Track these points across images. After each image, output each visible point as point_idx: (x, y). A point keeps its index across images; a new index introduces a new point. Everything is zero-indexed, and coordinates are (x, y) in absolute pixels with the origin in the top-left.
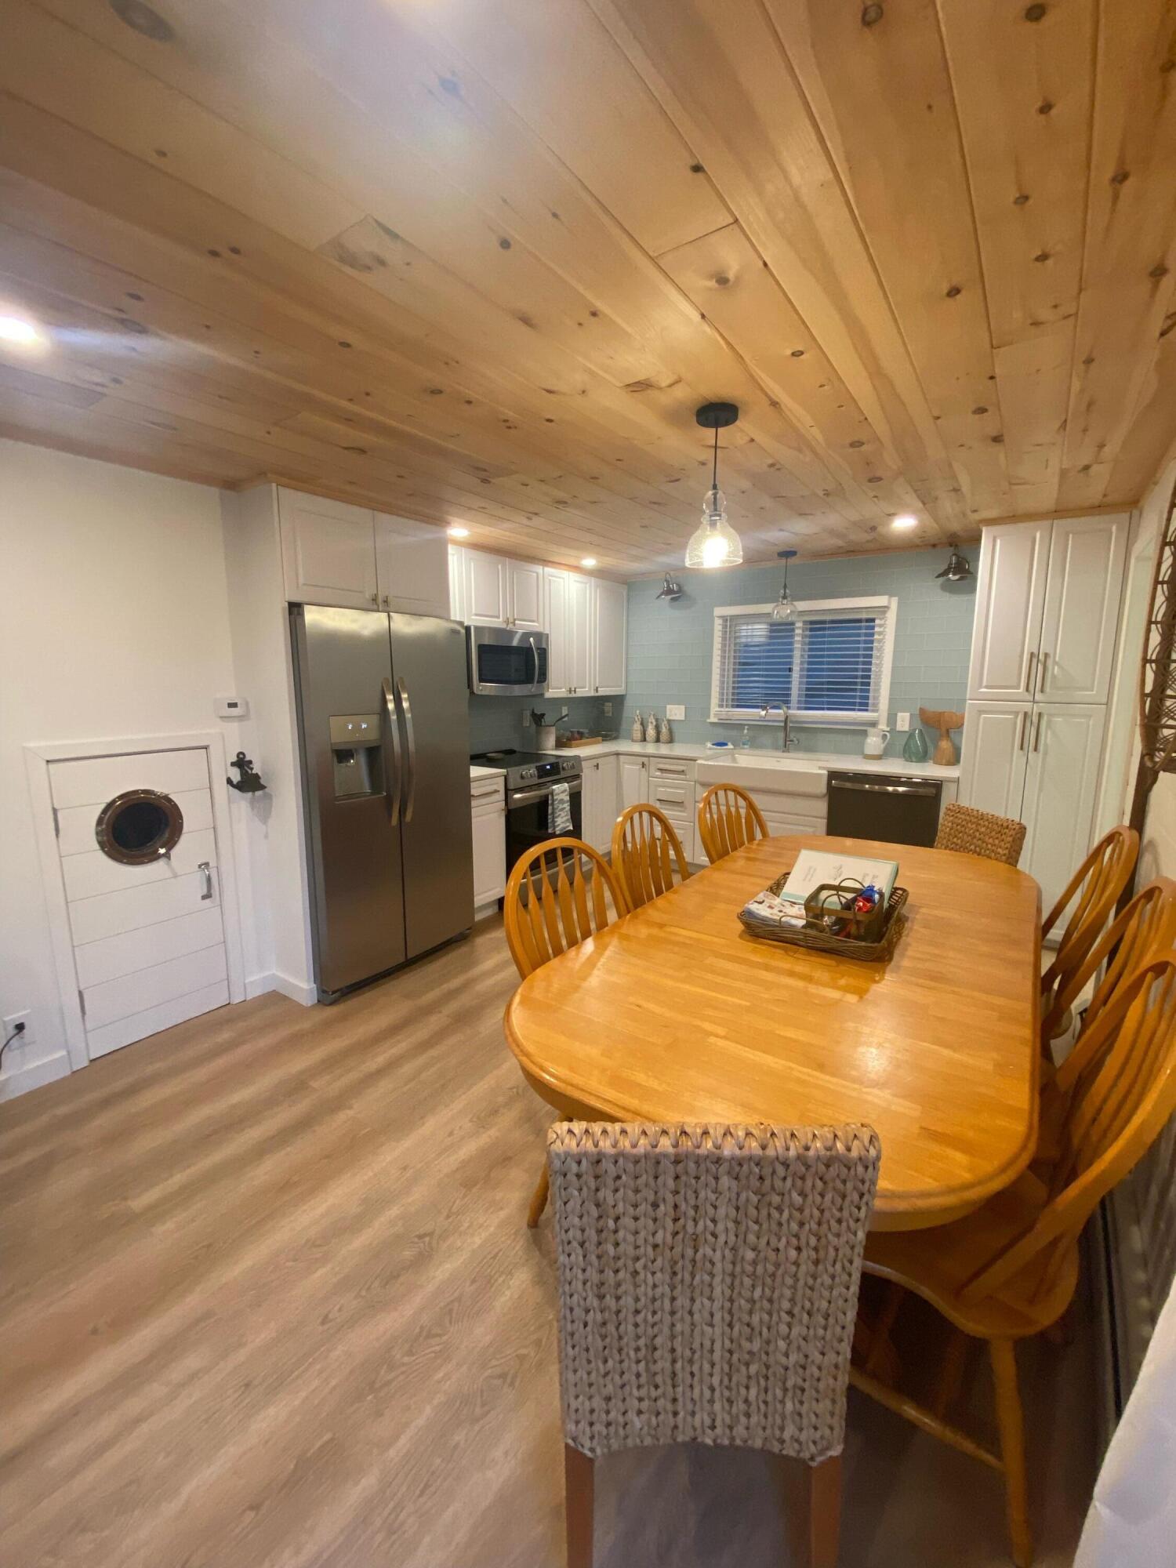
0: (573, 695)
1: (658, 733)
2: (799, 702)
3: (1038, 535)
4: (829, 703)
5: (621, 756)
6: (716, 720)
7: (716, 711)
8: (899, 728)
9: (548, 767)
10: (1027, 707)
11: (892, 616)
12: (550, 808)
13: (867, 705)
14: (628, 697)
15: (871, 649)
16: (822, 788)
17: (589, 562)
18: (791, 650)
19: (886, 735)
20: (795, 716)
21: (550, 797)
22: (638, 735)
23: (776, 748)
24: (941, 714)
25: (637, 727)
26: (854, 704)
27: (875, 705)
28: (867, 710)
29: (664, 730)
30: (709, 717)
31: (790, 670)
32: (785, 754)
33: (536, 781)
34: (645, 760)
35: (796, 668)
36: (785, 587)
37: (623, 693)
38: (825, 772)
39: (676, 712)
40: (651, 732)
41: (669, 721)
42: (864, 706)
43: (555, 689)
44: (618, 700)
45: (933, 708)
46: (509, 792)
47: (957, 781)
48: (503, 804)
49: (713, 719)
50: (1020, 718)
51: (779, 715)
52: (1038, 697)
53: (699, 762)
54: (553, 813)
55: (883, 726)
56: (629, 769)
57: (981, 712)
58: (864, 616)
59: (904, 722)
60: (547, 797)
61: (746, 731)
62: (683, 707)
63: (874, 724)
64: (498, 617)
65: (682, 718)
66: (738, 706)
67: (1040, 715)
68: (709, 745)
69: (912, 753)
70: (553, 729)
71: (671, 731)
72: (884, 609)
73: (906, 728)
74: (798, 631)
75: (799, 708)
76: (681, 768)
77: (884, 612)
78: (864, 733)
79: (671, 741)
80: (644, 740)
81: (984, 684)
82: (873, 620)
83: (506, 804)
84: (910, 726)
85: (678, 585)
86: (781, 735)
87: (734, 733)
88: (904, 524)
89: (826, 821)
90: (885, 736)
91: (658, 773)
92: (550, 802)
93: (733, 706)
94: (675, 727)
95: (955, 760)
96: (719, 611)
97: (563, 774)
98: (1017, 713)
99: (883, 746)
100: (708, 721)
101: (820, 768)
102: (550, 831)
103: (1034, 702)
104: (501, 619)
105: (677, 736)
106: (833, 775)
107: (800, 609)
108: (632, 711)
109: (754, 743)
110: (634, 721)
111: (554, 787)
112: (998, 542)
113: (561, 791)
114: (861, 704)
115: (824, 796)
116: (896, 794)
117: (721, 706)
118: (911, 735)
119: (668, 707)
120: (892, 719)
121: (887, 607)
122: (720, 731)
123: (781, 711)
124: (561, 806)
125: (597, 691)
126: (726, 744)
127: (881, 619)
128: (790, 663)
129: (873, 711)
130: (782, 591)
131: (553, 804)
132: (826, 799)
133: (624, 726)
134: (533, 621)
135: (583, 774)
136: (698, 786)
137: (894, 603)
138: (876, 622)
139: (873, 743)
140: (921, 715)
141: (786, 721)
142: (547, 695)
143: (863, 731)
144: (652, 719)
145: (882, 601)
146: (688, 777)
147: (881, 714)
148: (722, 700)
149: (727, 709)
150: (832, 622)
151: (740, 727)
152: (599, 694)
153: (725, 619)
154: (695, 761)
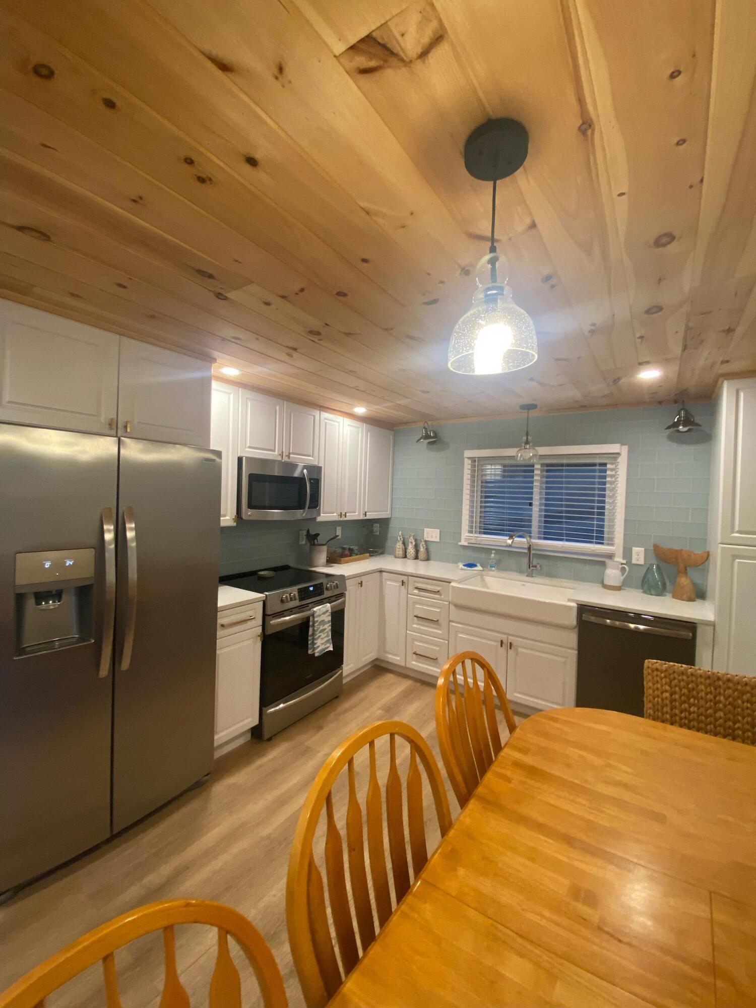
0: (343, 519)
1: (417, 551)
2: (539, 533)
4: (567, 535)
5: (384, 573)
6: (466, 544)
7: (466, 537)
8: (634, 561)
9: (311, 589)
11: (623, 461)
12: (311, 629)
13: (602, 538)
14: (392, 519)
15: (604, 490)
16: (572, 620)
17: (360, 410)
18: (532, 488)
19: (624, 568)
20: (537, 545)
21: (311, 619)
22: (400, 552)
23: (521, 572)
24: (679, 552)
25: (399, 545)
26: (592, 537)
27: (611, 539)
28: (602, 544)
29: (422, 549)
30: (460, 541)
31: (531, 504)
32: (529, 578)
33: (296, 603)
34: (405, 578)
35: (536, 502)
36: (527, 434)
37: (390, 517)
38: (574, 605)
39: (432, 535)
40: (411, 550)
41: (426, 541)
42: (600, 538)
43: (327, 513)
44: (384, 523)
45: (667, 545)
46: (267, 618)
47: (713, 625)
48: (260, 630)
49: (463, 543)
51: (522, 543)
53: (453, 584)
54: (313, 634)
55: (619, 559)
56: (391, 586)
57: (735, 557)
58: (598, 461)
59: (639, 555)
60: (308, 618)
61: (493, 555)
62: (438, 531)
63: (610, 556)
64: (274, 451)
65: (438, 540)
66: (483, 533)
68: (461, 565)
69: (649, 587)
70: (325, 548)
71: (427, 550)
72: (615, 456)
73: (642, 562)
74: (536, 472)
75: (540, 538)
76: (438, 589)
77: (616, 459)
78: (603, 564)
79: (428, 559)
80: (405, 557)
81: (737, 529)
82: (605, 465)
83: (264, 630)
84: (645, 559)
85: (435, 433)
86: (525, 560)
87: (483, 556)
88: (650, 375)
89: (576, 652)
90: (623, 570)
91: (416, 591)
92: (311, 624)
93: (480, 533)
94: (432, 548)
96: (468, 453)
97: (327, 594)
99: (622, 578)
100: (460, 544)
101: (569, 600)
102: (313, 652)
104: (276, 453)
105: (432, 555)
106: (583, 609)
107: (540, 453)
108: (396, 531)
109: (500, 567)
110: (397, 541)
111: (315, 609)
113: (322, 612)
114: (598, 538)
115: (575, 628)
117: (471, 532)
118: (649, 570)
119: (426, 530)
120: (627, 553)
121: (618, 454)
122: (469, 553)
123: (524, 540)
124: (322, 628)
125: (366, 516)
126: (475, 566)
127: (612, 464)
128: (531, 499)
129: (608, 544)
130: (525, 438)
131: (313, 626)
132: (576, 630)
133: (389, 543)
134: (309, 456)
135: (347, 593)
136: (452, 607)
137: (624, 450)
138: (609, 466)
139: (613, 574)
140: (655, 550)
141: (529, 549)
142: (319, 519)
143: (601, 562)
144: (412, 540)
145: (614, 448)
146: (442, 597)
147: (617, 548)
148: (471, 527)
149: (476, 535)
150: (568, 465)
151: (488, 551)
152: (367, 517)
153: (473, 460)
154: (449, 583)
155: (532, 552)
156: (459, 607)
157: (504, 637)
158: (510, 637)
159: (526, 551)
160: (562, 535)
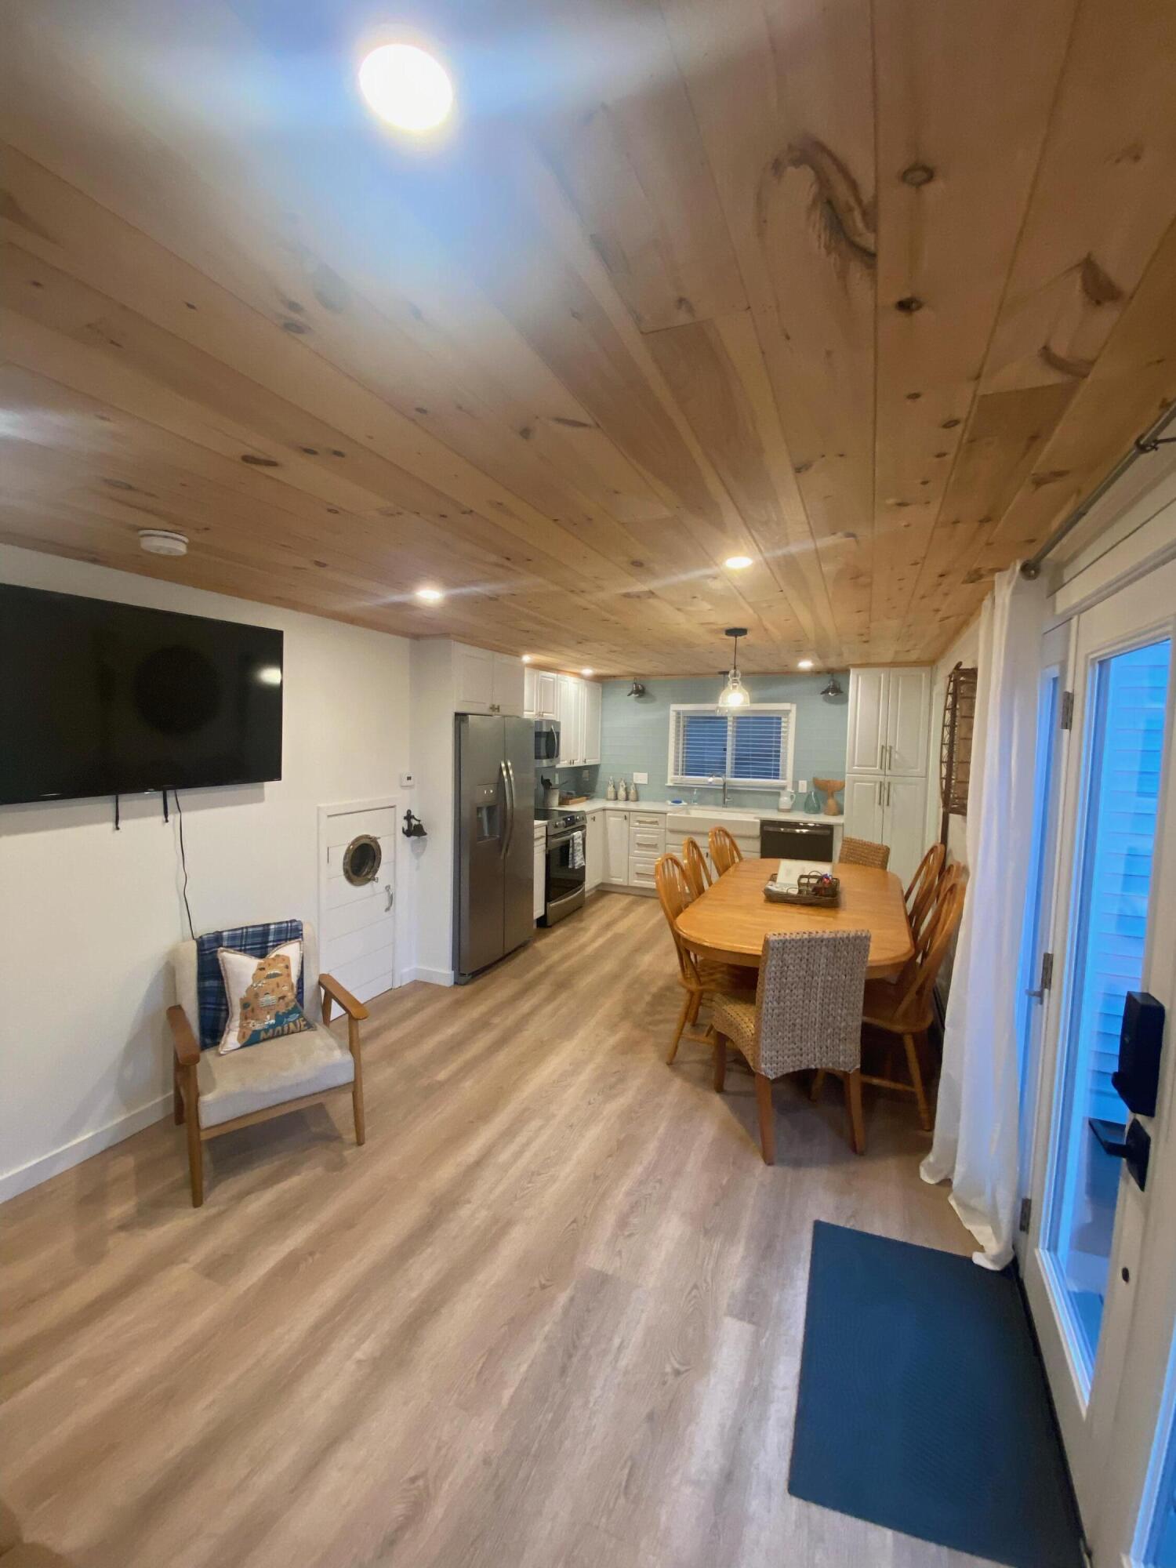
0: (572, 766)
1: (627, 794)
2: (732, 772)
3: (882, 675)
4: (754, 773)
5: (607, 812)
6: (671, 784)
7: (672, 779)
8: (800, 791)
9: (568, 819)
10: (881, 778)
11: (793, 716)
12: (571, 849)
13: (778, 775)
14: (601, 765)
15: (780, 738)
16: (757, 832)
17: (588, 671)
18: (726, 736)
20: (729, 782)
21: (571, 841)
22: (611, 795)
23: (717, 805)
24: (828, 782)
25: (611, 789)
26: (770, 774)
27: (785, 775)
28: (778, 779)
29: (632, 791)
30: (667, 783)
31: (725, 750)
32: (724, 809)
33: (562, 829)
34: (627, 814)
35: (729, 748)
37: (599, 763)
38: (758, 821)
39: (641, 778)
40: (622, 793)
41: (636, 784)
42: (776, 775)
43: (563, 763)
44: (594, 769)
45: (823, 777)
46: (549, 838)
47: (843, 825)
48: (544, 846)
49: (670, 784)
50: (878, 786)
51: (719, 781)
52: (888, 772)
53: (668, 815)
54: (573, 854)
55: (790, 790)
56: (614, 821)
57: (855, 781)
58: (775, 715)
59: (803, 787)
60: (569, 841)
61: (695, 793)
62: (646, 774)
63: (783, 788)
64: (533, 711)
65: (646, 782)
66: (689, 775)
67: (889, 783)
68: (669, 802)
69: (809, 808)
70: (556, 791)
71: (637, 792)
72: (787, 712)
73: (805, 791)
74: (729, 723)
75: (732, 777)
76: (655, 819)
77: (788, 714)
78: (779, 794)
79: (637, 800)
80: (616, 798)
81: (856, 763)
82: (780, 718)
83: (547, 846)
84: (808, 788)
85: (642, 686)
86: (721, 796)
87: (686, 794)
88: (805, 665)
90: (792, 797)
91: (637, 824)
92: (571, 845)
93: (683, 774)
94: (642, 792)
95: (840, 812)
96: (675, 707)
97: (578, 824)
98: (875, 782)
99: (791, 803)
100: (667, 785)
101: (755, 818)
102: (570, 867)
103: (885, 775)
105: (641, 798)
106: (764, 823)
108: (604, 775)
109: (701, 801)
110: (607, 785)
111: (575, 834)
112: (860, 678)
113: (577, 834)
114: (775, 774)
115: (757, 838)
116: (801, 834)
117: (676, 774)
118: (809, 796)
119: (634, 774)
120: (795, 784)
121: (790, 711)
122: (675, 792)
123: (720, 779)
124: (578, 848)
125: (585, 762)
126: (680, 802)
127: (785, 718)
128: (725, 745)
129: (782, 779)
131: (573, 846)
132: (760, 838)
133: (599, 787)
134: (553, 713)
135: (587, 825)
136: (668, 833)
137: (791, 707)
138: (783, 719)
139: (785, 801)
140: (814, 782)
141: (724, 785)
142: (558, 766)
143: (776, 793)
144: (622, 783)
145: (786, 706)
146: (662, 825)
147: (788, 781)
148: (676, 770)
150: (754, 718)
151: (691, 789)
152: (587, 764)
153: (678, 713)
154: (666, 814)
155: (726, 788)
156: (673, 831)
159: (722, 788)
160: (748, 773)
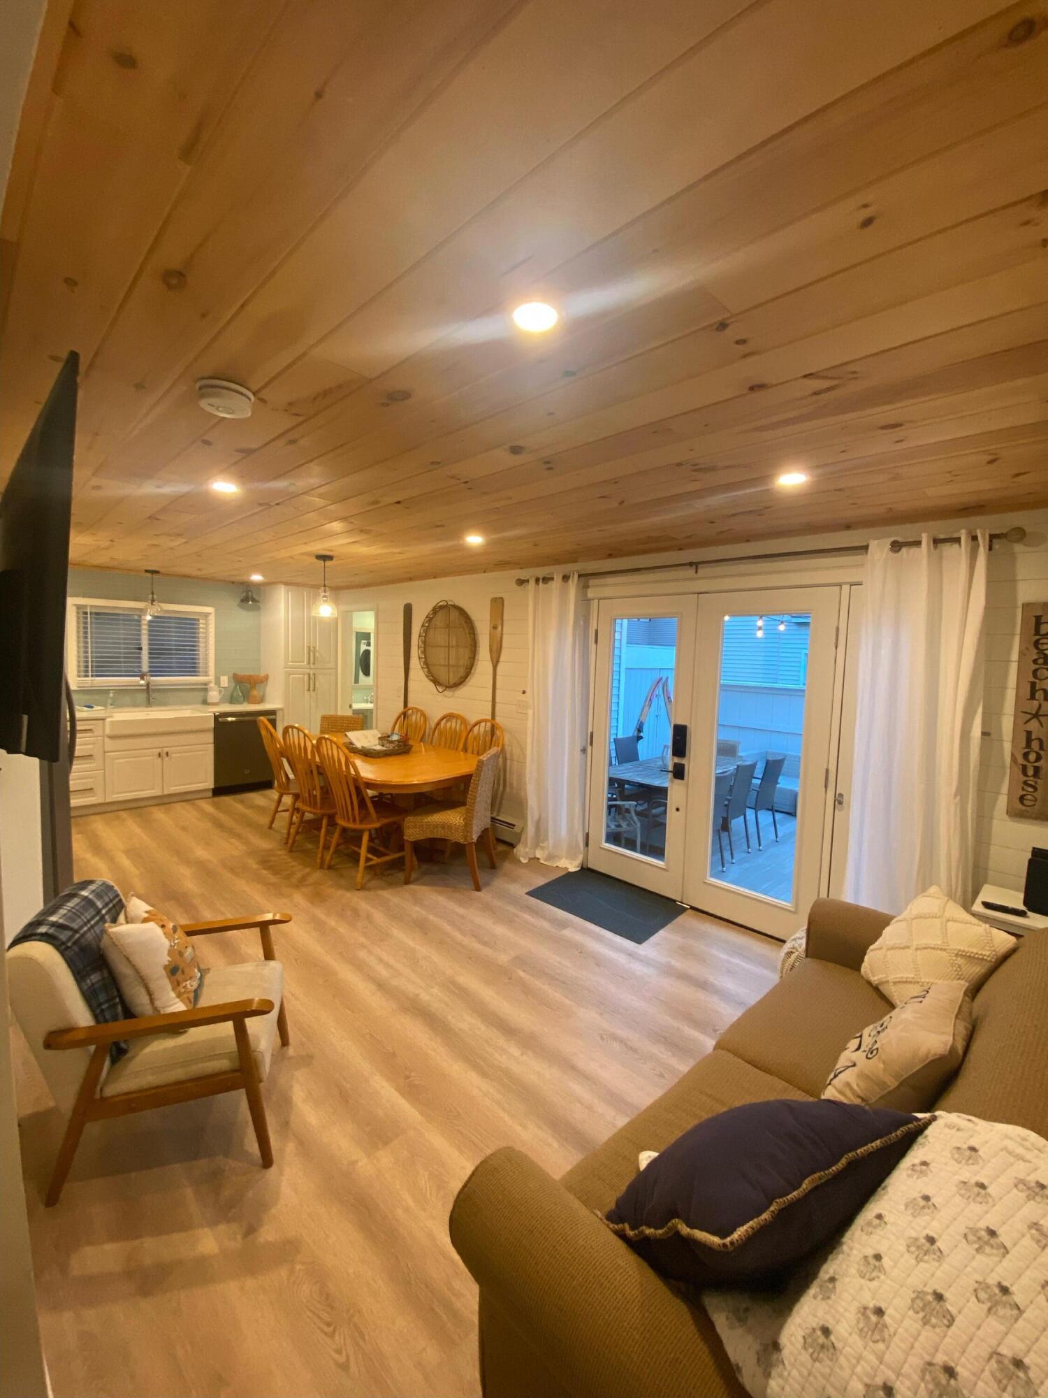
2: (150, 671)
7: (73, 681)
8: (223, 686)
10: (308, 671)
11: (212, 619)
13: (202, 672)
18: (140, 635)
20: (153, 681)
24: (251, 676)
26: (193, 672)
27: (207, 672)
28: (201, 675)
31: (141, 649)
32: (150, 709)
35: (144, 648)
36: (153, 594)
38: (210, 715)
45: (241, 673)
47: (281, 709)
49: (75, 687)
50: (306, 677)
52: (312, 666)
53: (107, 720)
55: (214, 685)
57: (290, 674)
58: (193, 617)
59: (225, 681)
61: (111, 695)
63: (208, 684)
66: (97, 676)
67: (314, 674)
68: (84, 708)
69: (232, 700)
72: (206, 615)
73: (226, 685)
74: (144, 622)
77: (207, 617)
78: (206, 690)
81: (290, 660)
82: (200, 620)
84: (228, 683)
89: (213, 745)
90: (218, 691)
93: (92, 676)
95: (264, 700)
96: (72, 600)
98: (304, 674)
99: (219, 696)
101: (205, 712)
103: (311, 669)
106: (216, 715)
109: (116, 704)
112: (290, 593)
114: (197, 672)
115: (212, 727)
117: (79, 676)
118: (235, 689)
120: (218, 682)
121: (208, 613)
127: (204, 620)
128: (140, 644)
129: (206, 676)
130: (151, 596)
132: (215, 730)
136: (107, 740)
137: (213, 611)
138: (202, 621)
139: (214, 695)
140: (233, 676)
141: (146, 685)
143: (204, 688)
146: (96, 733)
147: (211, 677)
148: (79, 671)
149: (93, 678)
150: (176, 618)
153: (79, 607)
154: (103, 719)
155: (151, 687)
156: (112, 737)
157: (159, 750)
158: (164, 749)
159: (145, 688)
160: (172, 671)
